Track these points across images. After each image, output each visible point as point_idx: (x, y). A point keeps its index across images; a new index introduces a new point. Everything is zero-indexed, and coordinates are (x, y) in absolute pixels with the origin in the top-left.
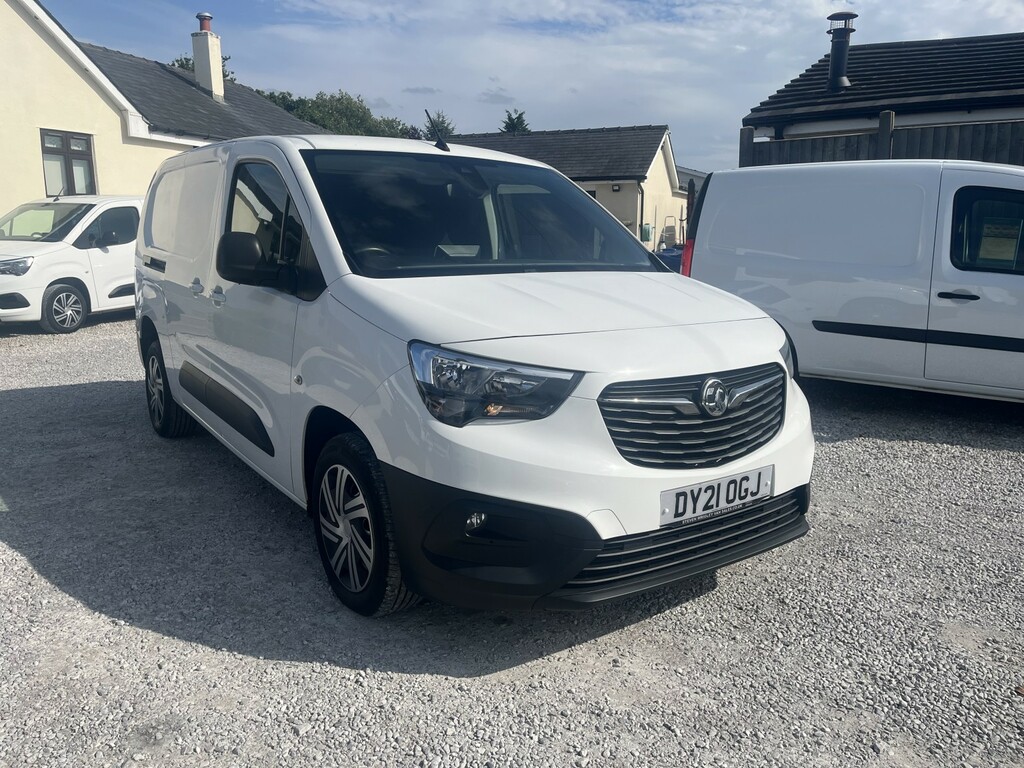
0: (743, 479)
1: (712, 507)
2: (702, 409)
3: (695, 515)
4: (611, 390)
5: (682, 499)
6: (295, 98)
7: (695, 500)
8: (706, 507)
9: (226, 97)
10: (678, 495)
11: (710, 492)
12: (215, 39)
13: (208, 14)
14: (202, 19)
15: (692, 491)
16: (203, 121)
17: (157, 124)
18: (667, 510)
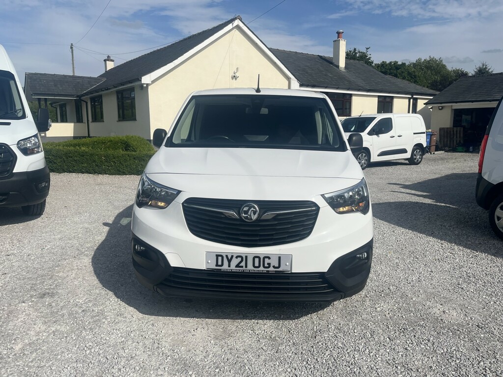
0: (265, 258)
1: (242, 267)
2: (241, 217)
3: (229, 268)
4: (190, 201)
5: (220, 258)
6: (400, 63)
7: (229, 261)
8: (237, 266)
9: (346, 67)
10: (217, 256)
11: (239, 259)
12: (343, 42)
13: (341, 31)
14: (339, 33)
15: (227, 256)
16: (328, 80)
17: (304, 83)
18: (209, 261)
